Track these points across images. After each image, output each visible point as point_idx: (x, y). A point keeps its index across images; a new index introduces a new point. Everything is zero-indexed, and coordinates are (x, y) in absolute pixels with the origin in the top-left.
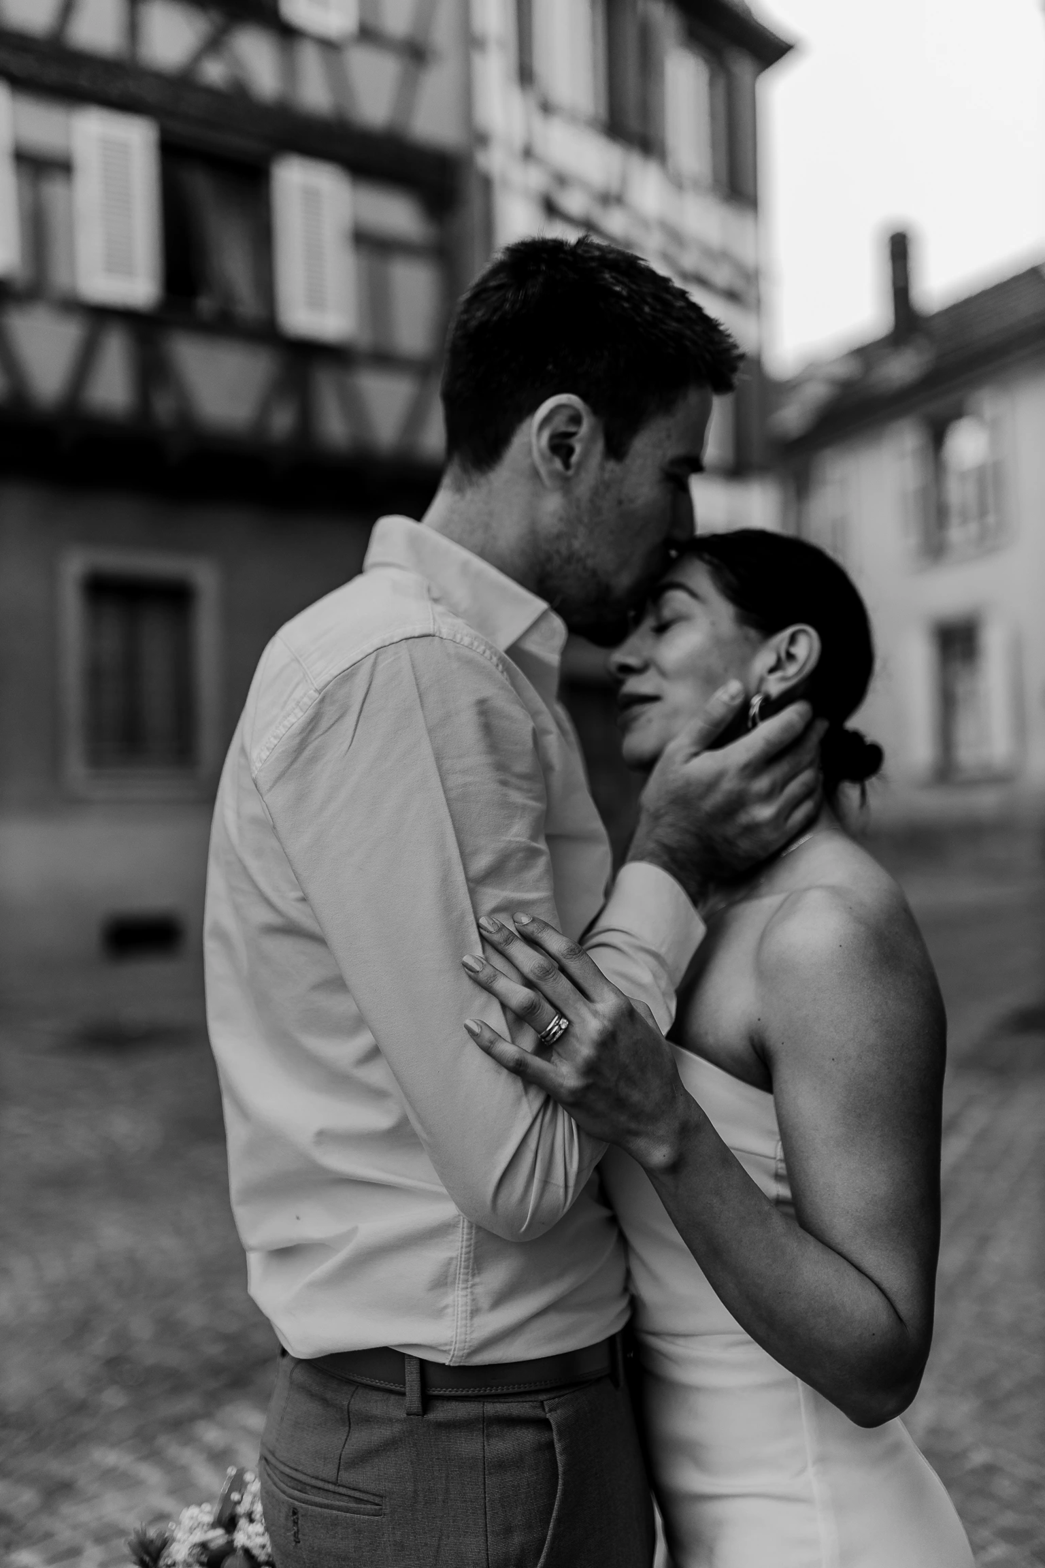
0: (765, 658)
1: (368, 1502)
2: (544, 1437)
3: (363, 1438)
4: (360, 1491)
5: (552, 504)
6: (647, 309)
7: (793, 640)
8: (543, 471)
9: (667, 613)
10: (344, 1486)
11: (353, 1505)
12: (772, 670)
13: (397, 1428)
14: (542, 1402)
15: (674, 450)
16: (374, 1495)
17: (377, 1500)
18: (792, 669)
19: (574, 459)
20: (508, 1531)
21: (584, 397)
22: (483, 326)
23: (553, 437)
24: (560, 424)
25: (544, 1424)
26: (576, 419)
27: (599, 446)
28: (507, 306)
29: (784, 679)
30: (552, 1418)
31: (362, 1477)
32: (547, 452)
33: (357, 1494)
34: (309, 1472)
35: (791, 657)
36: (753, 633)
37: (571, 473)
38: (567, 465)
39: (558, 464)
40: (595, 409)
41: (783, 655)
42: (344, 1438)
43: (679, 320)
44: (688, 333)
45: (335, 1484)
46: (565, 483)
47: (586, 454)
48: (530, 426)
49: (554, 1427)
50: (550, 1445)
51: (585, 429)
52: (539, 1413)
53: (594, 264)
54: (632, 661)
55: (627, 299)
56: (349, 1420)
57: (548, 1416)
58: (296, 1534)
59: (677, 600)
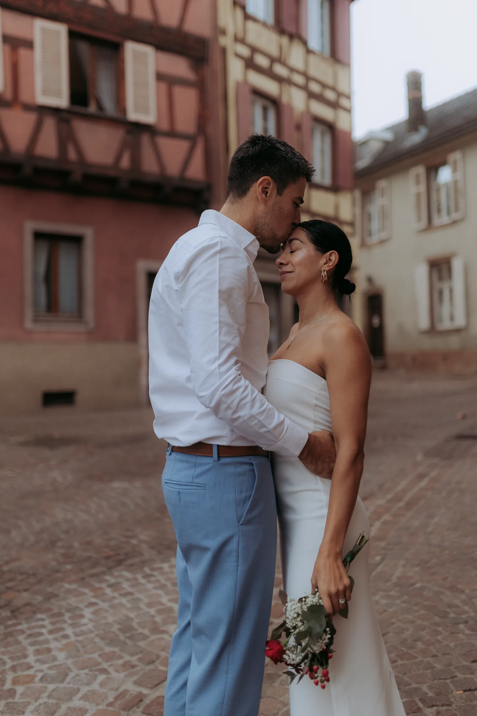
0: (323, 261)
1: (201, 487)
2: (251, 468)
3: (199, 470)
4: (199, 484)
5: (262, 207)
6: (289, 154)
7: (331, 255)
8: (259, 198)
9: (294, 247)
10: (194, 483)
11: (197, 488)
12: (325, 264)
13: (210, 466)
14: (250, 459)
15: (296, 195)
16: (204, 484)
17: (205, 486)
18: (331, 264)
19: (268, 195)
20: (241, 492)
21: (272, 178)
22: (242, 158)
23: (263, 188)
24: (264, 185)
25: (252, 464)
26: (269, 184)
27: (275, 192)
28: (250, 152)
29: (328, 266)
30: (253, 462)
31: (200, 480)
32: (261, 192)
33: (198, 485)
34: (183, 481)
35: (330, 260)
36: (319, 253)
37: (267, 199)
38: (266, 197)
39: (264, 196)
40: (275, 181)
41: (328, 259)
42: (194, 471)
43: (298, 158)
44: (301, 162)
45: (192, 483)
46: (265, 202)
47: (271, 194)
48: (256, 185)
49: (254, 464)
50: (253, 470)
51: (271, 186)
52: (249, 461)
53: (275, 142)
54: (283, 262)
55: (284, 151)
56: (195, 466)
57: (252, 462)
58: (180, 499)
59: (296, 243)
